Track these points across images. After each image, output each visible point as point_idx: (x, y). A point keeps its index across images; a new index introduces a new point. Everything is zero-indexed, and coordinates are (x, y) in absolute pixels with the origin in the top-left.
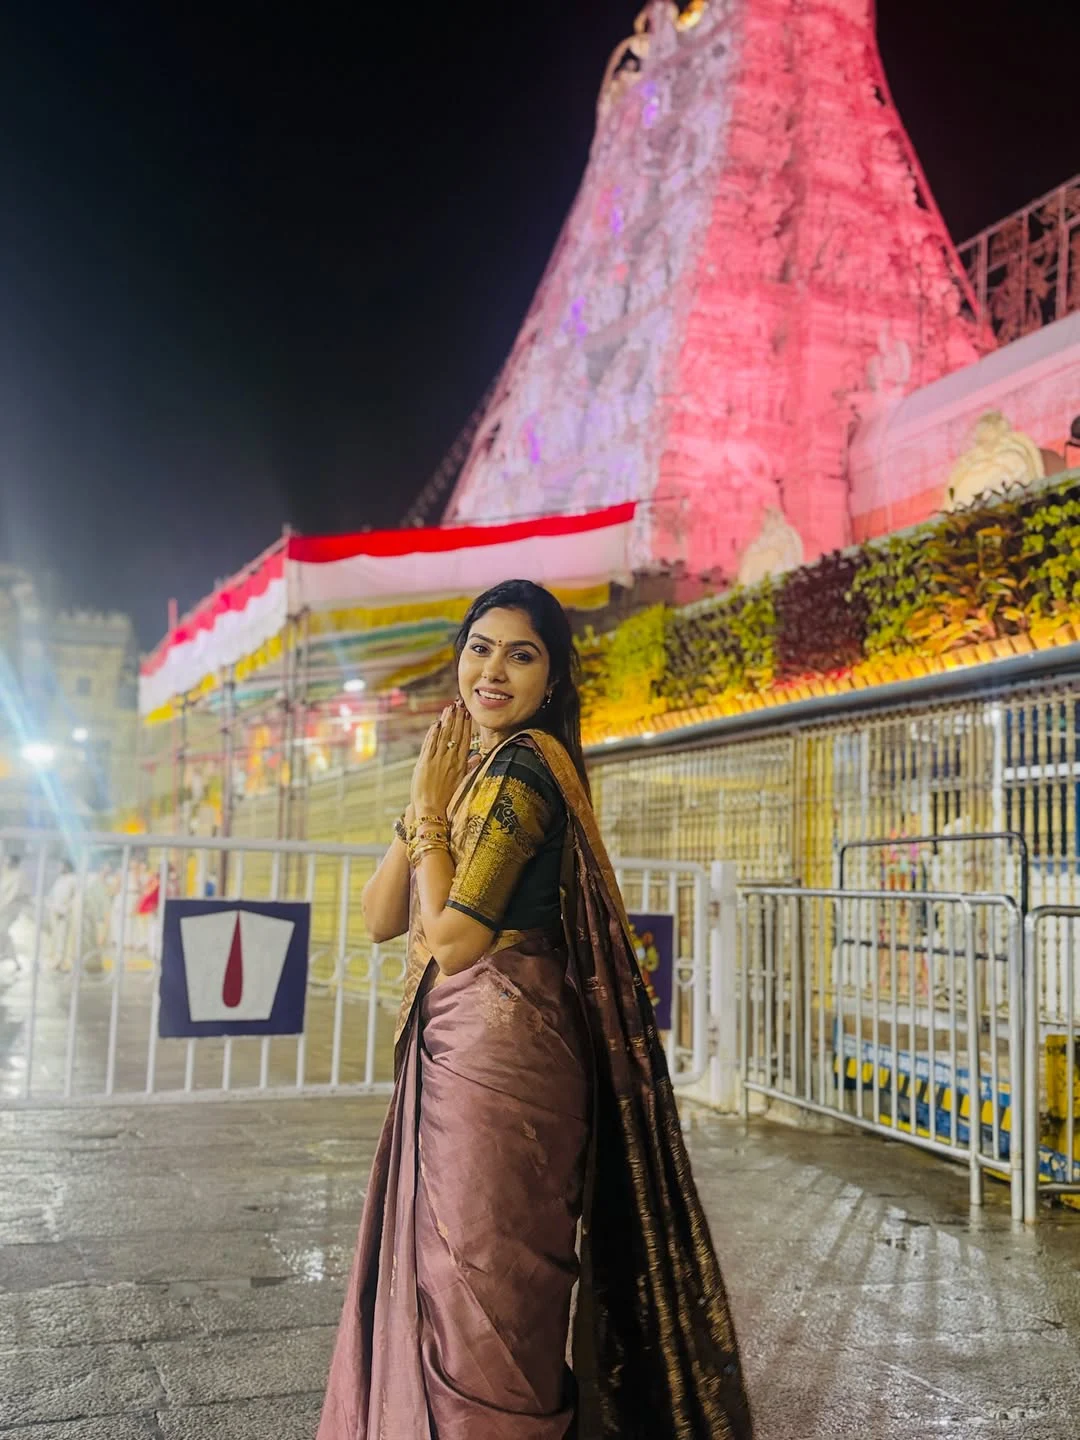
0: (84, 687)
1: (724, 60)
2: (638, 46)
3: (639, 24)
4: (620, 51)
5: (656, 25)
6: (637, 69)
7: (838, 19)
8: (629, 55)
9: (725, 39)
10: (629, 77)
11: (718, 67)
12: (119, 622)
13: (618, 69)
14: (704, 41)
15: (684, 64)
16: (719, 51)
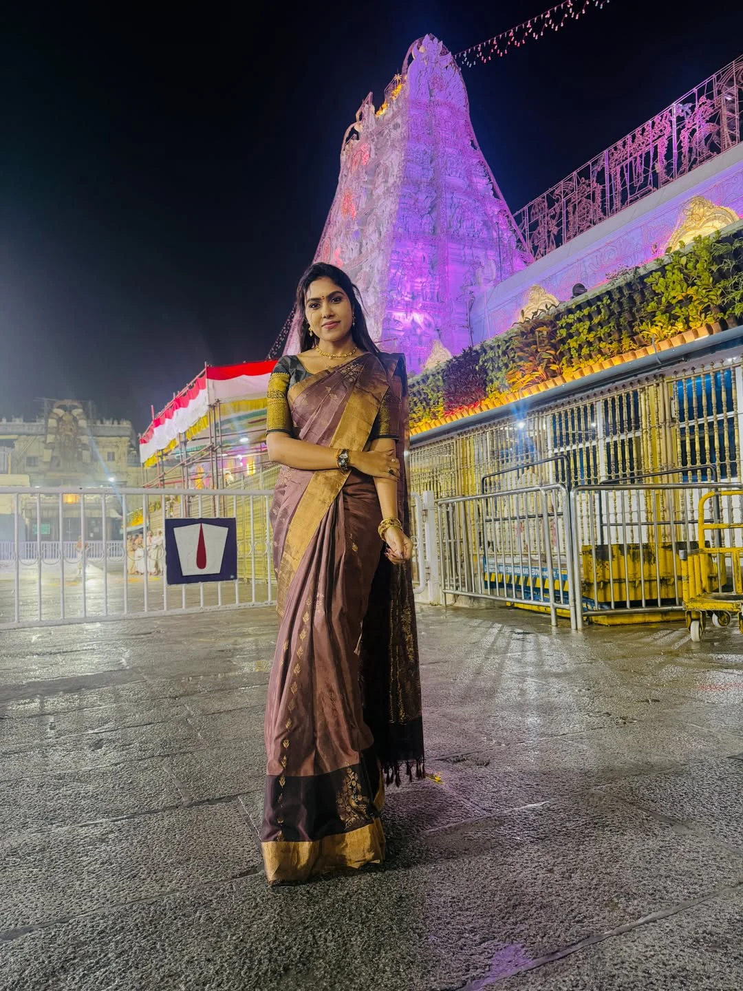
0: (111, 457)
1: (399, 130)
2: (357, 126)
3: (357, 116)
4: (349, 130)
5: (365, 115)
6: (358, 139)
7: (451, 108)
8: (353, 131)
9: (399, 120)
10: (354, 142)
11: (396, 134)
12: (126, 424)
13: (348, 139)
14: (389, 121)
15: (380, 133)
16: (396, 126)
